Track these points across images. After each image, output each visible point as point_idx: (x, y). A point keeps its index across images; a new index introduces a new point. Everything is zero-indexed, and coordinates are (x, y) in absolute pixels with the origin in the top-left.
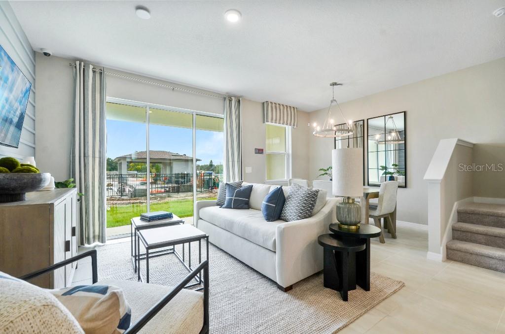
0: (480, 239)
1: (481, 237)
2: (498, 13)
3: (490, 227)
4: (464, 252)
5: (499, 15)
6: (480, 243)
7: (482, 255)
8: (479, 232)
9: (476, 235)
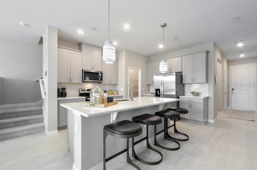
0: (11, 125)
1: (11, 124)
2: (22, 24)
3: (15, 118)
4: (4, 135)
5: (22, 25)
6: (11, 127)
7: (14, 133)
8: (11, 122)
9: (9, 124)
